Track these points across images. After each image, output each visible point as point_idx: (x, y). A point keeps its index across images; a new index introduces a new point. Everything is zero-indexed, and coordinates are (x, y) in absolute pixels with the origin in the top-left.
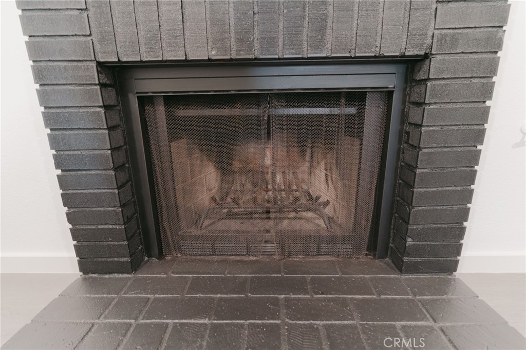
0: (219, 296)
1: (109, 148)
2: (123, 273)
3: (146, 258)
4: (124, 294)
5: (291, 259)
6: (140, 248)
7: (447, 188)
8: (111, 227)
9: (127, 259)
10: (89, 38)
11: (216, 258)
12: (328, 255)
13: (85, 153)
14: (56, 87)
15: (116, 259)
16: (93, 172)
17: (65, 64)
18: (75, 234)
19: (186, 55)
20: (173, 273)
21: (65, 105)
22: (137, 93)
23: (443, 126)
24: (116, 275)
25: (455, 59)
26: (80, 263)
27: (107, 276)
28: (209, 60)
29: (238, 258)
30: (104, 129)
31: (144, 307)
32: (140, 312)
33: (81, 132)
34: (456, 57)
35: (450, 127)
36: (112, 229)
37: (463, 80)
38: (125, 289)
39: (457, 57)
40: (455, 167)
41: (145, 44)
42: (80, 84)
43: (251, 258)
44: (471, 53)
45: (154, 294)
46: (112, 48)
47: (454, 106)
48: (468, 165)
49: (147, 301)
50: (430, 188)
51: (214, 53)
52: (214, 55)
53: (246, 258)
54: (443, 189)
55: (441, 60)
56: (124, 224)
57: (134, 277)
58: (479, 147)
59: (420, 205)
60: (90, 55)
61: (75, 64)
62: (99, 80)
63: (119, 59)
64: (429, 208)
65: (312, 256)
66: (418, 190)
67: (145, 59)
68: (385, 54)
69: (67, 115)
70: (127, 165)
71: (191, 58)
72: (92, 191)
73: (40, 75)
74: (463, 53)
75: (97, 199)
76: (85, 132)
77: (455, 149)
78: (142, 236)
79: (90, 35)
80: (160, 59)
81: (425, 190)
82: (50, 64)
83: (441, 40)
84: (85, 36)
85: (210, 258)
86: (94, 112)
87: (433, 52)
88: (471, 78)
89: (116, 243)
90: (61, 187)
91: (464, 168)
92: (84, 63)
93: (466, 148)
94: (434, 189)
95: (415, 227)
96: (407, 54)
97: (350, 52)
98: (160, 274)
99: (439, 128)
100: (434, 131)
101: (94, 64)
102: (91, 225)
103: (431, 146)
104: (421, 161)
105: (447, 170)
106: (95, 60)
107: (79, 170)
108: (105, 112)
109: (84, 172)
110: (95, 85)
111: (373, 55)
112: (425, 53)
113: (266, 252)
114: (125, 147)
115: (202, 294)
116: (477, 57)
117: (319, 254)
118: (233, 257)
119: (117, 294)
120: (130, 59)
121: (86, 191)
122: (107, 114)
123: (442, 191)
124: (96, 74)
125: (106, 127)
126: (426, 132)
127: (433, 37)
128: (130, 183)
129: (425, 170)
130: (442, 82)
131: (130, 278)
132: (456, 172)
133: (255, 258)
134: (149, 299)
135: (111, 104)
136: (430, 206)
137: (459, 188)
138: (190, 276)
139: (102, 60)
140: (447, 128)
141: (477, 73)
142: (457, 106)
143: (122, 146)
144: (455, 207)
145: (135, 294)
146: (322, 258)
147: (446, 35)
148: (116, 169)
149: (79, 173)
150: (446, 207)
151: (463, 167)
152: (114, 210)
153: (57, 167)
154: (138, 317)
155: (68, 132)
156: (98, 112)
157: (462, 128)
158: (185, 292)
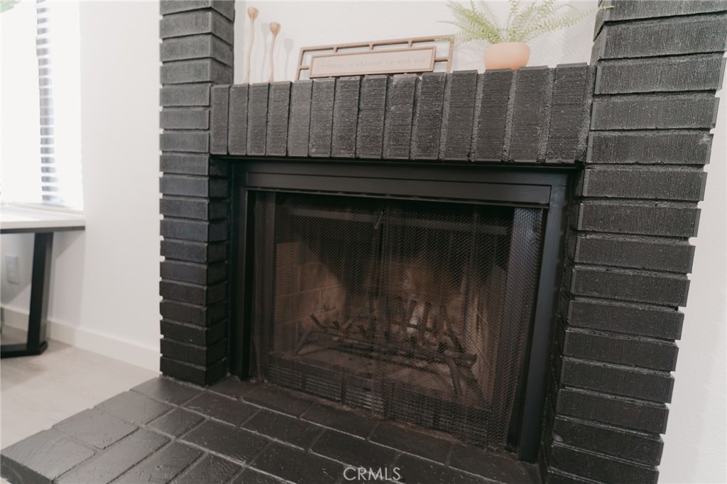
0: (275, 440)
1: (206, 240)
2: (196, 383)
3: (229, 375)
4: (185, 406)
5: (394, 424)
6: (223, 360)
7: (623, 367)
8: (194, 326)
9: (203, 369)
10: (208, 132)
11: (304, 395)
12: (448, 432)
13: (186, 243)
14: (175, 177)
15: (193, 365)
16: (189, 264)
17: (185, 155)
18: (164, 327)
19: (287, 152)
20: (245, 399)
21: (178, 194)
22: (249, 187)
23: (608, 266)
24: (190, 385)
25: (626, 171)
26: (162, 360)
27: (181, 383)
28: (309, 157)
29: (329, 403)
30: (205, 221)
31: (193, 426)
32: (187, 430)
33: (186, 221)
34: (627, 169)
35: (623, 271)
36: (195, 329)
37: (640, 202)
38: (189, 402)
39: (629, 169)
40: (635, 335)
41: (252, 139)
42: (193, 175)
43: (345, 408)
44: (654, 164)
45: (211, 415)
46: (223, 142)
47: (628, 240)
48: (659, 335)
49: (200, 422)
50: (592, 360)
51: (313, 150)
52: (314, 153)
53: (338, 406)
54: (614, 366)
55: (600, 171)
56: (207, 326)
57: (205, 391)
58: (681, 309)
59: (573, 384)
60: (205, 148)
61: (193, 155)
62: (209, 171)
63: (228, 153)
64: (589, 393)
65: (426, 428)
66: (570, 359)
67: (249, 154)
68: (516, 161)
69: (177, 203)
70: (226, 262)
71: (291, 154)
72: (185, 284)
73: (165, 164)
74: (637, 163)
75: (187, 294)
76: (190, 222)
77: (633, 306)
78: (229, 347)
79: (209, 129)
80: (263, 154)
81: (581, 361)
82: (174, 154)
83: (600, 145)
84: (204, 130)
85: (296, 394)
86: (199, 203)
87: (589, 161)
88: (657, 200)
89: (196, 347)
90: (161, 275)
91: (653, 340)
92: (200, 156)
93: (655, 307)
94: (599, 364)
95: (566, 418)
96: (548, 161)
97: (468, 156)
98: (231, 395)
99: (603, 269)
100: (593, 272)
101: (207, 157)
102: (178, 320)
103: (589, 294)
104: (574, 315)
105: (621, 337)
106: (209, 152)
107: (178, 260)
108: (209, 204)
109: (182, 263)
110: (205, 176)
111: (499, 160)
112: (575, 161)
113: (365, 405)
114: (227, 242)
115: (259, 432)
116: (664, 170)
117: (435, 428)
118: (325, 400)
119: (178, 405)
120: (237, 154)
121: (180, 283)
122: (211, 206)
123: (612, 369)
124: (207, 166)
125: (206, 219)
126: (578, 272)
127: (587, 140)
128: (226, 282)
129: (582, 330)
130: (604, 203)
131: (200, 391)
132: (637, 342)
133: (348, 409)
134: (203, 419)
135: (219, 196)
136: (591, 390)
137: (645, 371)
138: (261, 407)
139: (214, 153)
140: (616, 271)
141: (664, 194)
142: (633, 240)
143: (224, 241)
144: (639, 403)
145: (195, 410)
146: (438, 435)
147: (606, 139)
148: (209, 264)
149: (178, 263)
150: (623, 398)
151: (652, 337)
152: (199, 309)
153: (162, 253)
154: (180, 435)
155: (175, 220)
156: (203, 203)
157: (644, 274)
158: (243, 425)
